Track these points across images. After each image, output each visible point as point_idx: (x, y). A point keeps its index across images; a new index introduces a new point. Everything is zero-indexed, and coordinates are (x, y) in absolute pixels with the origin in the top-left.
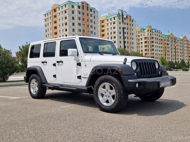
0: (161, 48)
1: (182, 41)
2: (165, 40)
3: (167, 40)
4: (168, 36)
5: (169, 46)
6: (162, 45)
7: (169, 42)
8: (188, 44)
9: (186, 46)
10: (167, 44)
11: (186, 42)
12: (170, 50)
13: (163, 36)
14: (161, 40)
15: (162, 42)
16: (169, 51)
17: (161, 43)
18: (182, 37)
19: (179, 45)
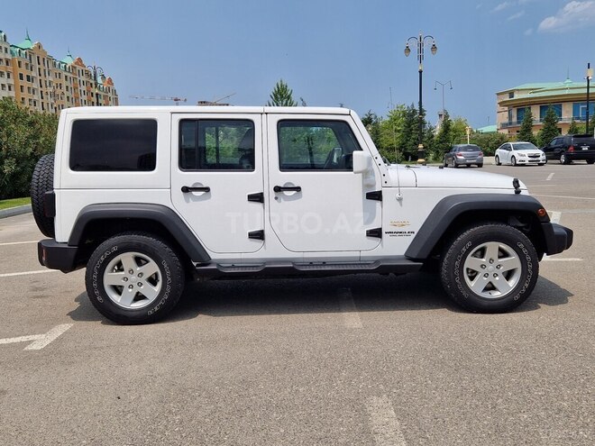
0: (10, 89)
1: (73, 73)
2: (19, 62)
3: (27, 64)
4: (30, 53)
5: (35, 85)
6: (11, 81)
7: (34, 74)
8: (89, 85)
9: (84, 88)
10: (28, 77)
11: (83, 78)
12: (37, 97)
13: (11, 52)
14: (7, 64)
15: (10, 68)
16: (35, 102)
17: (6, 73)
18: (70, 62)
19: (65, 84)
